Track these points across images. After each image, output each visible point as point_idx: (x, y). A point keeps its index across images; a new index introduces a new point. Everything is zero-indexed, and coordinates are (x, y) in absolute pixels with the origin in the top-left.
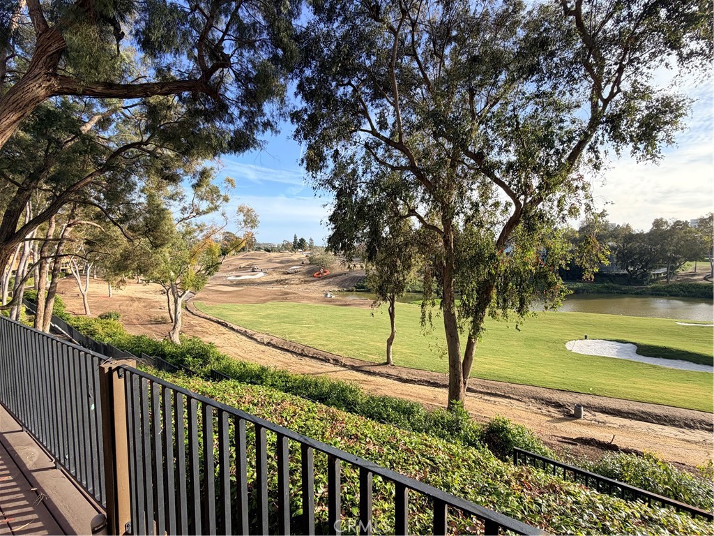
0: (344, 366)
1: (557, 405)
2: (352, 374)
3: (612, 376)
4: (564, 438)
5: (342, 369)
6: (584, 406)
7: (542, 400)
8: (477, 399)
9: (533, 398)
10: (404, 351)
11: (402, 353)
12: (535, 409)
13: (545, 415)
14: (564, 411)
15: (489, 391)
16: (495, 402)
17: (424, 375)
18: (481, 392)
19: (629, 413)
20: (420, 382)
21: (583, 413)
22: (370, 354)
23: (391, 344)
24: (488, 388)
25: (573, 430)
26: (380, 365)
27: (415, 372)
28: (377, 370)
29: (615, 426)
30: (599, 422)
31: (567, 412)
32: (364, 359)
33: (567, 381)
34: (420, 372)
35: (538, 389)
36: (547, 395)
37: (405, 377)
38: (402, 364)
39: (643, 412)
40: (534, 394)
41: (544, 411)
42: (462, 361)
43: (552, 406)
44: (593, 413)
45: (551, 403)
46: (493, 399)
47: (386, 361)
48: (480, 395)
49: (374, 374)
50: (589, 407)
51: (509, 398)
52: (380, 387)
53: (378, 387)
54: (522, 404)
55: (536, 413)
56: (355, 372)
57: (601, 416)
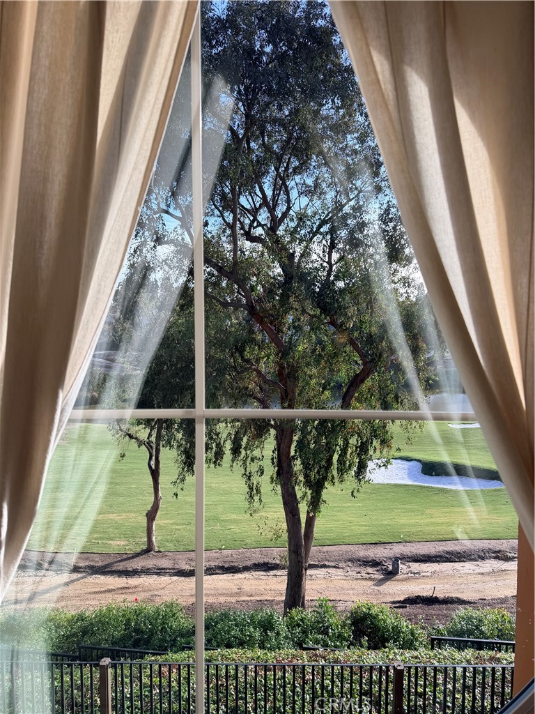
0: (77, 569)
1: (375, 564)
4: (394, 602)
5: (76, 576)
6: (399, 558)
7: (359, 561)
9: (349, 560)
12: (354, 574)
14: (382, 570)
17: (213, 558)
21: (400, 566)
26: (137, 555)
29: (429, 574)
30: (414, 573)
31: (386, 570)
33: (377, 531)
35: (352, 548)
36: (363, 553)
38: (171, 546)
40: (349, 556)
41: (364, 574)
43: (371, 566)
44: (408, 564)
45: (368, 562)
49: (136, 573)
51: (325, 566)
52: (156, 593)
53: (152, 593)
54: (340, 572)
55: (357, 579)
56: (102, 578)
57: (415, 567)
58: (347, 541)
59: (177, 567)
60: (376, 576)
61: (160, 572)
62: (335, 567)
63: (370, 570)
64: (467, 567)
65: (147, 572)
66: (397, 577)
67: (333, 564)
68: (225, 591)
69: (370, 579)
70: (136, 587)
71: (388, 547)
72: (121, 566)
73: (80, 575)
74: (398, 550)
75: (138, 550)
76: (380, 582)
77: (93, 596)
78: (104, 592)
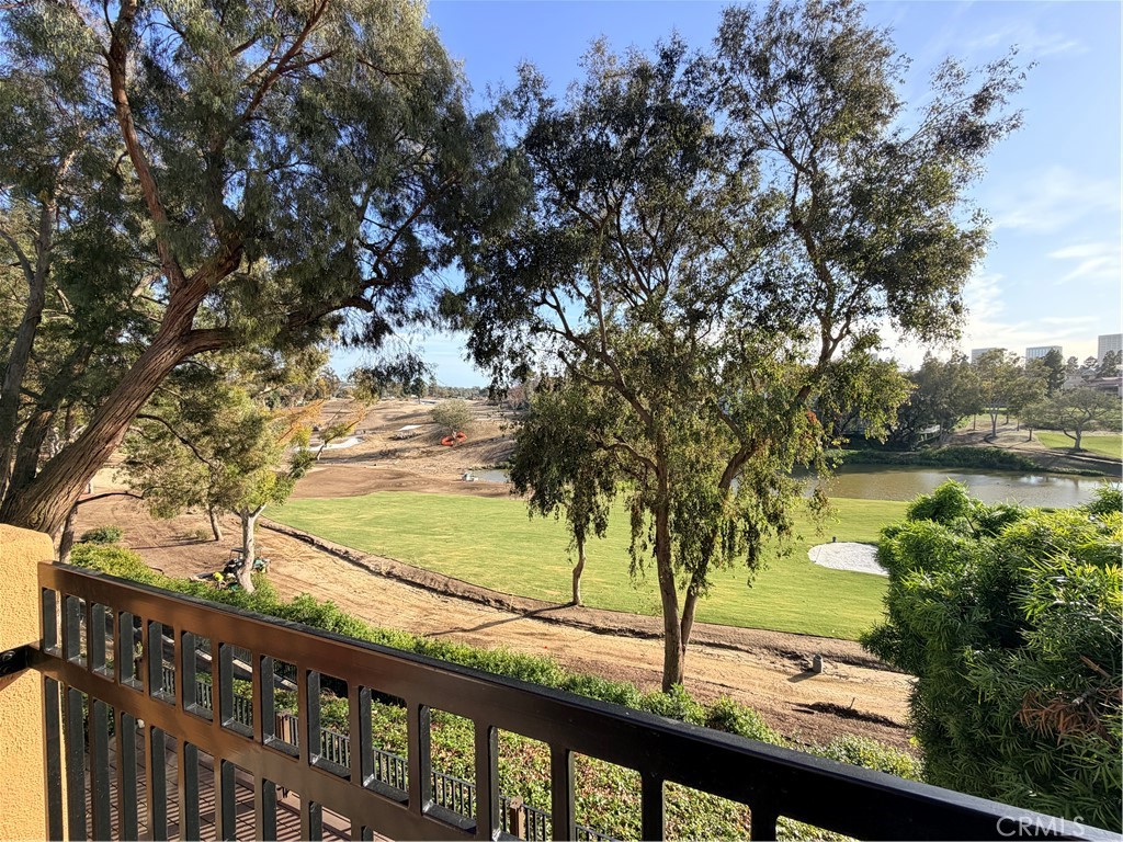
1: (794, 656)
2: (528, 624)
3: (861, 603)
4: (800, 705)
5: (511, 616)
6: (825, 656)
7: (776, 650)
8: (696, 654)
9: (765, 647)
10: (594, 579)
11: (592, 584)
12: (767, 663)
13: (780, 671)
14: (801, 664)
15: (711, 641)
16: (719, 656)
17: (625, 621)
18: (702, 643)
20: (621, 632)
21: (823, 665)
22: (548, 588)
23: (579, 576)
24: (710, 636)
25: (813, 691)
26: (564, 606)
27: (613, 616)
28: (561, 615)
29: (859, 681)
30: (840, 676)
31: (805, 665)
32: (540, 598)
33: (806, 619)
34: (620, 615)
35: (771, 634)
36: (782, 642)
37: (601, 625)
38: (594, 603)
40: (766, 642)
41: (778, 666)
42: (679, 622)
43: (790, 658)
44: (835, 663)
45: (786, 653)
46: (717, 651)
47: (571, 600)
48: (700, 648)
49: (557, 622)
50: (830, 656)
51: (736, 649)
52: (568, 644)
53: (565, 643)
54: (751, 657)
55: (769, 669)
56: (530, 621)
57: (844, 668)
58: (768, 626)
59: (593, 623)
60: (792, 671)
61: (577, 625)
62: (747, 652)
63: (787, 662)
65: (566, 623)
66: (817, 676)
67: (746, 648)
68: (628, 655)
69: (785, 672)
70: (554, 635)
71: (814, 640)
72: (546, 614)
73: (515, 616)
74: (826, 646)
75: (566, 602)
76: (795, 679)
77: (518, 636)
78: (527, 635)
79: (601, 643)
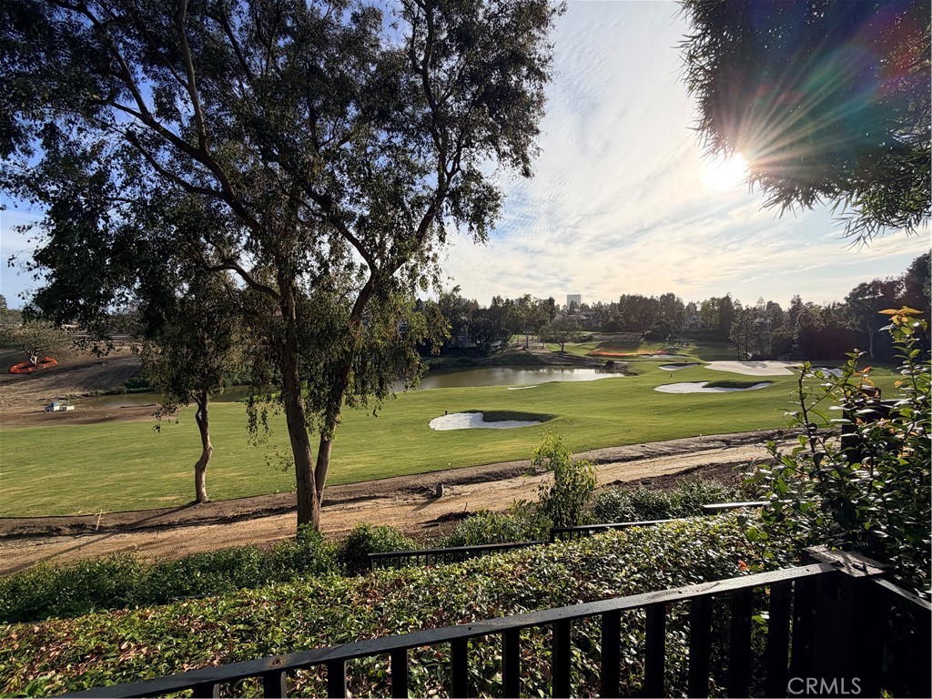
0: (102, 530)
1: (422, 490)
2: (121, 540)
3: (466, 446)
4: (428, 522)
5: (96, 537)
6: (444, 483)
7: (408, 489)
8: (338, 512)
9: (399, 490)
10: (228, 476)
11: (224, 480)
12: (401, 501)
13: (411, 505)
14: (428, 494)
15: (352, 497)
16: (359, 508)
17: (263, 502)
18: (342, 502)
19: (477, 478)
20: (257, 515)
21: (444, 490)
22: (162, 496)
23: (203, 469)
24: (351, 493)
25: (436, 510)
26: (182, 508)
27: (248, 502)
28: (175, 518)
29: (468, 494)
30: (456, 494)
32: (148, 507)
33: (429, 462)
34: (256, 500)
35: (404, 478)
36: (412, 482)
37: (230, 514)
38: (225, 495)
39: (487, 474)
40: (400, 485)
41: (410, 501)
42: (313, 470)
43: (418, 493)
44: (452, 487)
45: (416, 489)
46: (356, 505)
47: (194, 500)
48: (341, 506)
49: (171, 526)
50: (450, 483)
51: (375, 497)
52: (183, 544)
53: (179, 545)
54: (388, 501)
55: (402, 506)
57: (458, 489)
58: (401, 473)
59: (221, 514)
60: (421, 501)
61: (199, 522)
62: (384, 497)
63: (417, 496)
64: (504, 483)
65: (184, 523)
66: (440, 499)
67: (383, 495)
68: (263, 533)
69: (415, 504)
70: (163, 541)
71: (436, 474)
72: (156, 522)
73: (101, 536)
74: (444, 476)
75: (185, 503)
76: (424, 505)
79: (230, 531)
